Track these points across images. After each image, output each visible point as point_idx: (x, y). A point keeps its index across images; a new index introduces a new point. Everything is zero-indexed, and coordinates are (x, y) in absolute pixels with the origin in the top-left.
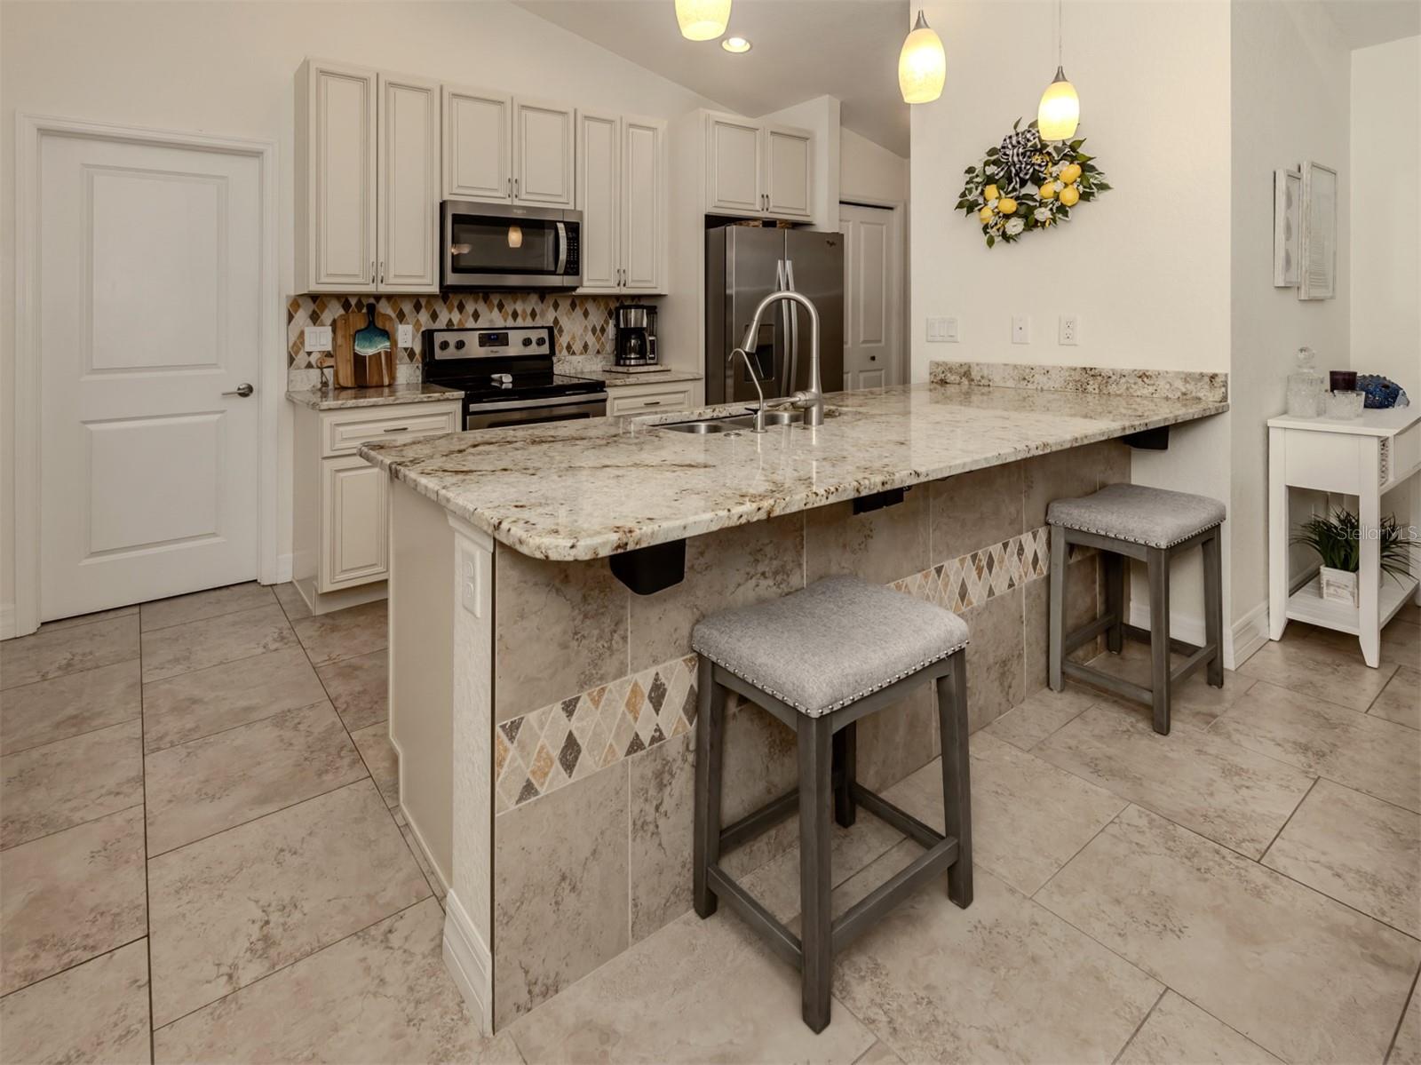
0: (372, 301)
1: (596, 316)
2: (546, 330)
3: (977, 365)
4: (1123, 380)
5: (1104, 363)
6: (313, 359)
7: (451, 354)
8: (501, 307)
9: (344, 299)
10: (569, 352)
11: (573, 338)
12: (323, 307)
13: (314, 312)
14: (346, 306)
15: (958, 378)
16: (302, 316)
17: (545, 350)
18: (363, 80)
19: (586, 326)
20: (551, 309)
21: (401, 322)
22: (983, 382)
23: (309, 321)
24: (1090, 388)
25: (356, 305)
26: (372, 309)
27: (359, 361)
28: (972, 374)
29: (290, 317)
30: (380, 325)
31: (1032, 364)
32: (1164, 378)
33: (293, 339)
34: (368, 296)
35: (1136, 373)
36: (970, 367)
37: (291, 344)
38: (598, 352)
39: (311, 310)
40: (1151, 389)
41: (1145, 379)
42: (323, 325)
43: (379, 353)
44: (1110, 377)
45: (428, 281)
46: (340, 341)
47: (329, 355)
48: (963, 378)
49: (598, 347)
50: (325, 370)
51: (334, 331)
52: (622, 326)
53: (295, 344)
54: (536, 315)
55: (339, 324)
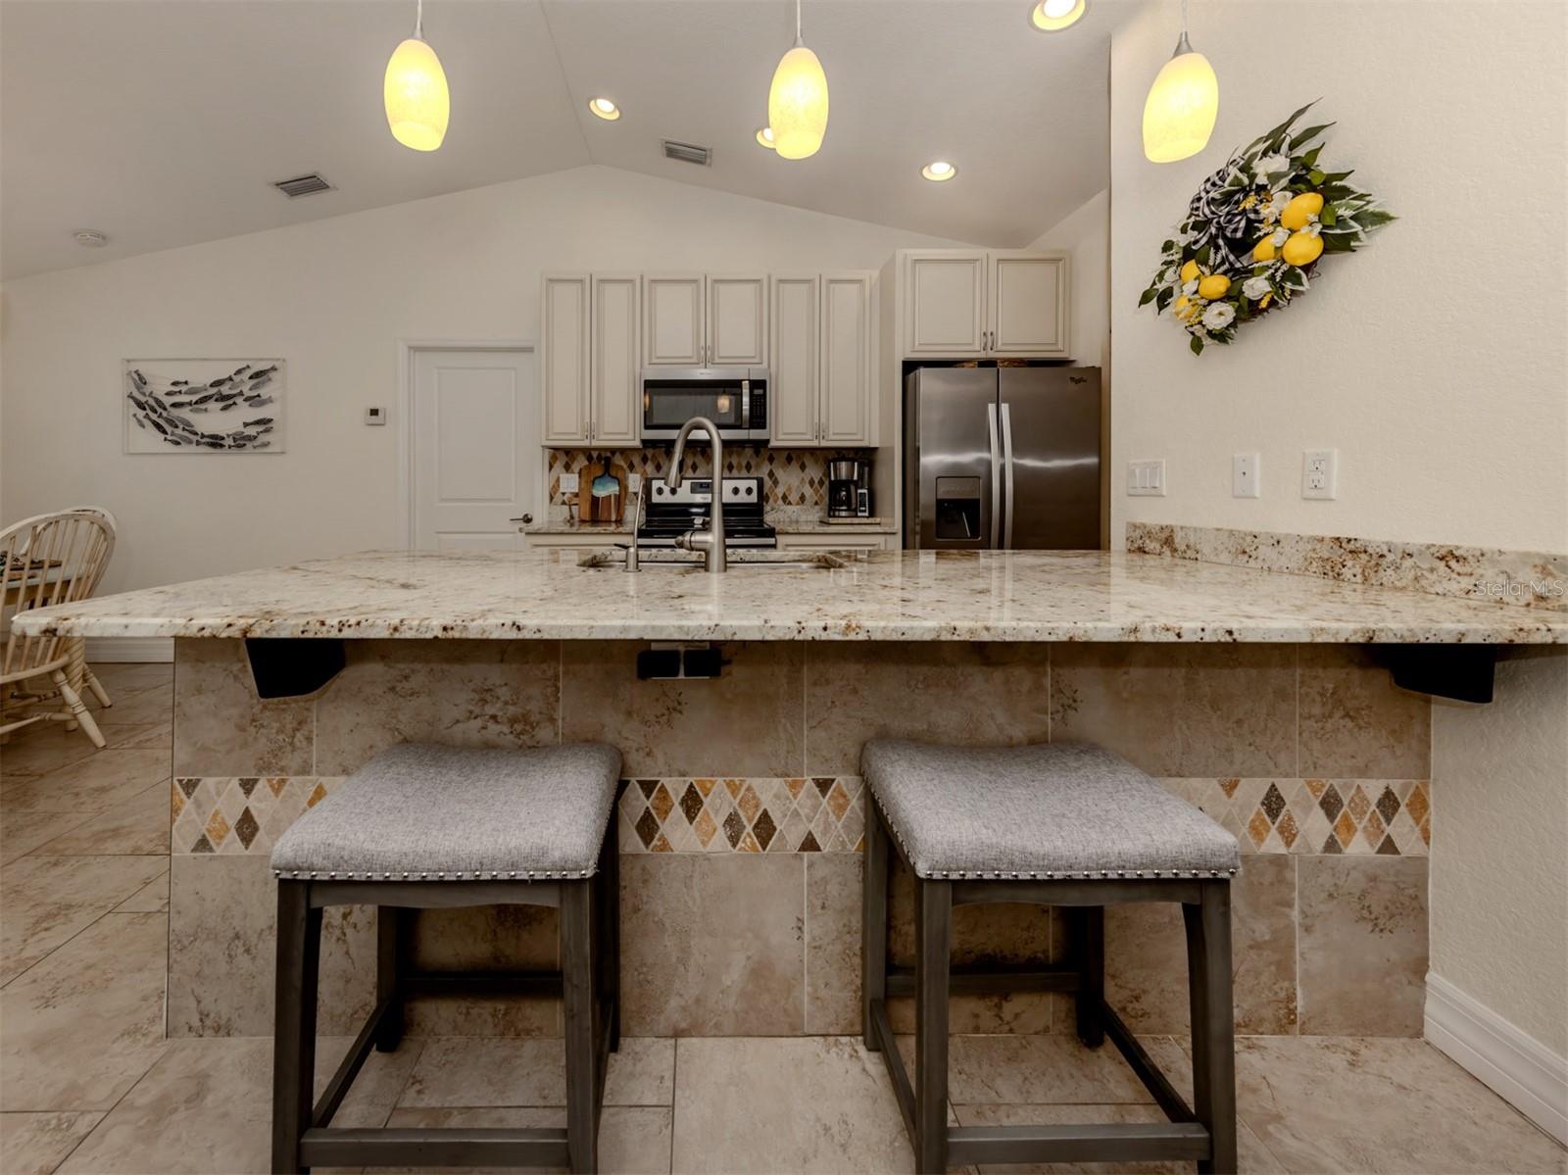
0: (609, 454)
1: (814, 472)
2: (755, 481)
3: (1182, 528)
4: (1408, 562)
5: (1373, 532)
6: (565, 498)
7: (666, 498)
9: (587, 452)
10: (784, 502)
11: (789, 489)
12: (573, 459)
13: (567, 463)
14: (590, 458)
15: (1158, 546)
16: (559, 466)
17: (753, 498)
18: (581, 281)
19: (803, 479)
20: (767, 462)
21: (631, 471)
22: (1189, 553)
23: (564, 470)
24: (1347, 573)
25: (597, 458)
26: (608, 461)
27: (595, 501)
28: (1176, 541)
29: (551, 467)
30: (613, 473)
31: (1256, 530)
32: (1493, 562)
33: (553, 482)
34: (606, 449)
35: (1433, 550)
36: (1172, 531)
37: (551, 486)
38: (816, 503)
39: (564, 463)
40: (1466, 583)
41: (1453, 563)
42: (573, 472)
43: (610, 496)
44: (1382, 556)
45: (631, 437)
46: (583, 485)
47: (576, 495)
48: (1165, 547)
49: (816, 498)
50: (573, 507)
51: (580, 477)
52: (833, 478)
53: (554, 486)
55: (583, 472)
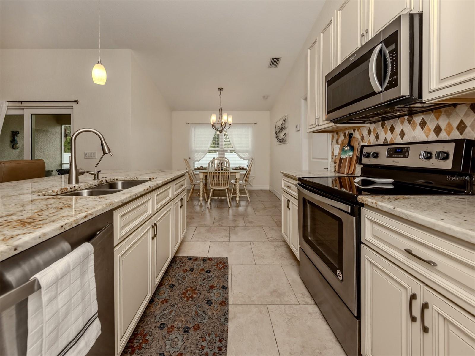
2: (453, 144)
6: (335, 159)
7: (369, 161)
8: (423, 124)
13: (337, 139)
23: (336, 143)
26: (350, 136)
27: (341, 161)
29: (332, 142)
33: (332, 150)
50: (335, 163)
51: (340, 147)
54: (465, 127)
